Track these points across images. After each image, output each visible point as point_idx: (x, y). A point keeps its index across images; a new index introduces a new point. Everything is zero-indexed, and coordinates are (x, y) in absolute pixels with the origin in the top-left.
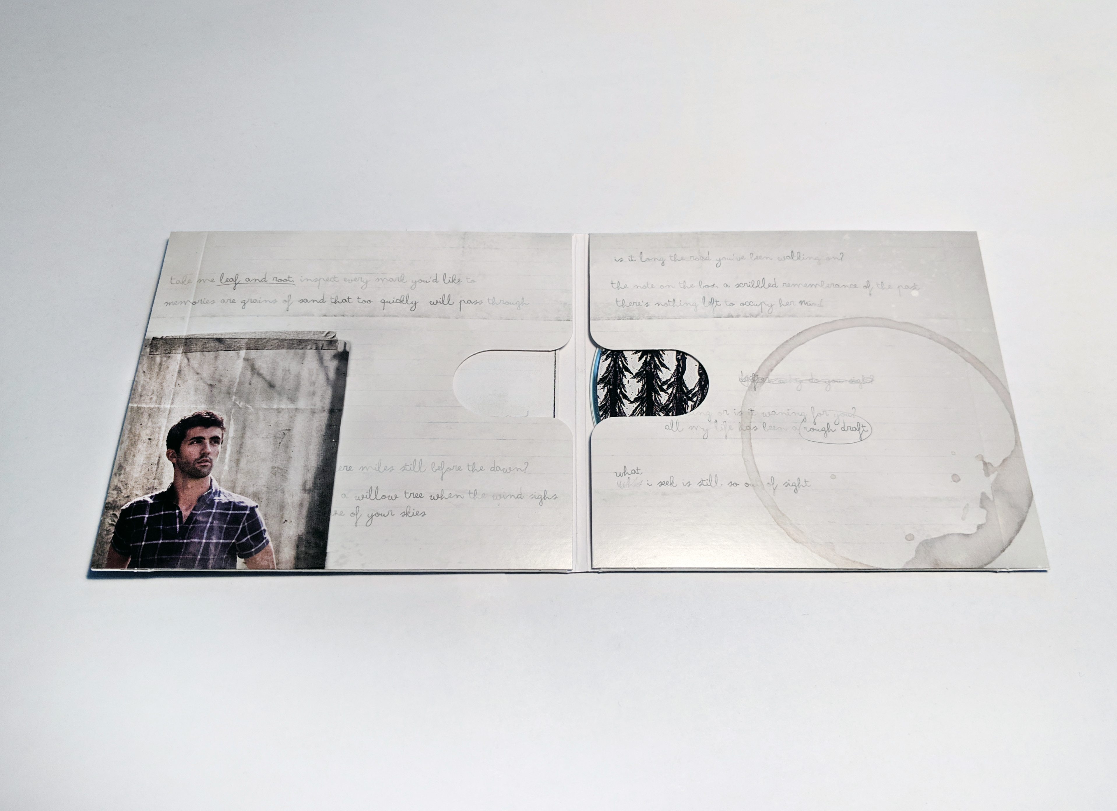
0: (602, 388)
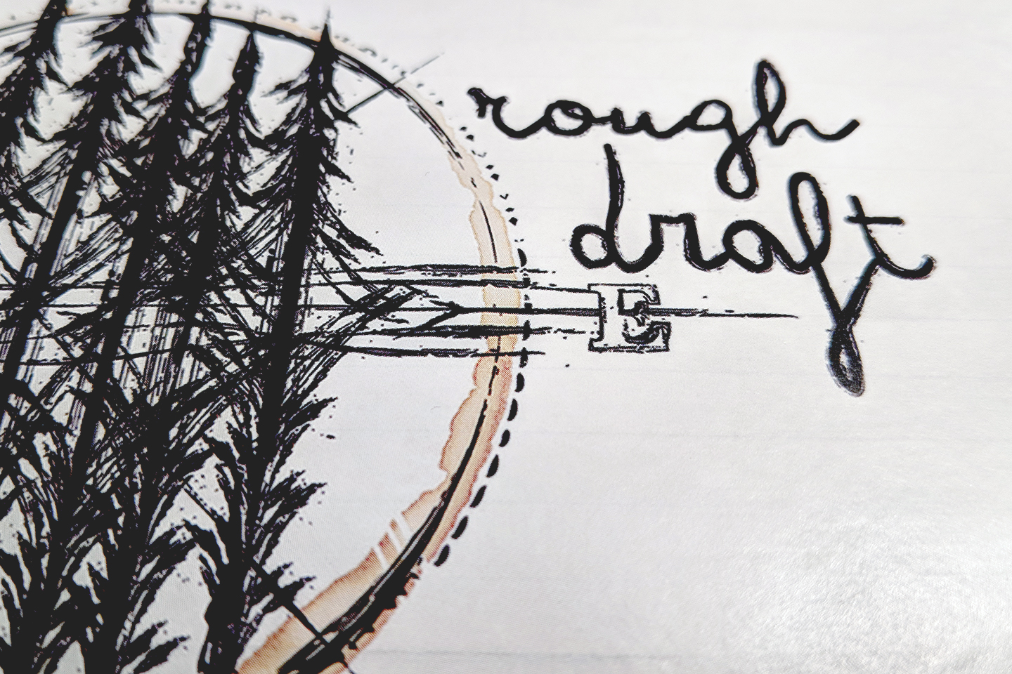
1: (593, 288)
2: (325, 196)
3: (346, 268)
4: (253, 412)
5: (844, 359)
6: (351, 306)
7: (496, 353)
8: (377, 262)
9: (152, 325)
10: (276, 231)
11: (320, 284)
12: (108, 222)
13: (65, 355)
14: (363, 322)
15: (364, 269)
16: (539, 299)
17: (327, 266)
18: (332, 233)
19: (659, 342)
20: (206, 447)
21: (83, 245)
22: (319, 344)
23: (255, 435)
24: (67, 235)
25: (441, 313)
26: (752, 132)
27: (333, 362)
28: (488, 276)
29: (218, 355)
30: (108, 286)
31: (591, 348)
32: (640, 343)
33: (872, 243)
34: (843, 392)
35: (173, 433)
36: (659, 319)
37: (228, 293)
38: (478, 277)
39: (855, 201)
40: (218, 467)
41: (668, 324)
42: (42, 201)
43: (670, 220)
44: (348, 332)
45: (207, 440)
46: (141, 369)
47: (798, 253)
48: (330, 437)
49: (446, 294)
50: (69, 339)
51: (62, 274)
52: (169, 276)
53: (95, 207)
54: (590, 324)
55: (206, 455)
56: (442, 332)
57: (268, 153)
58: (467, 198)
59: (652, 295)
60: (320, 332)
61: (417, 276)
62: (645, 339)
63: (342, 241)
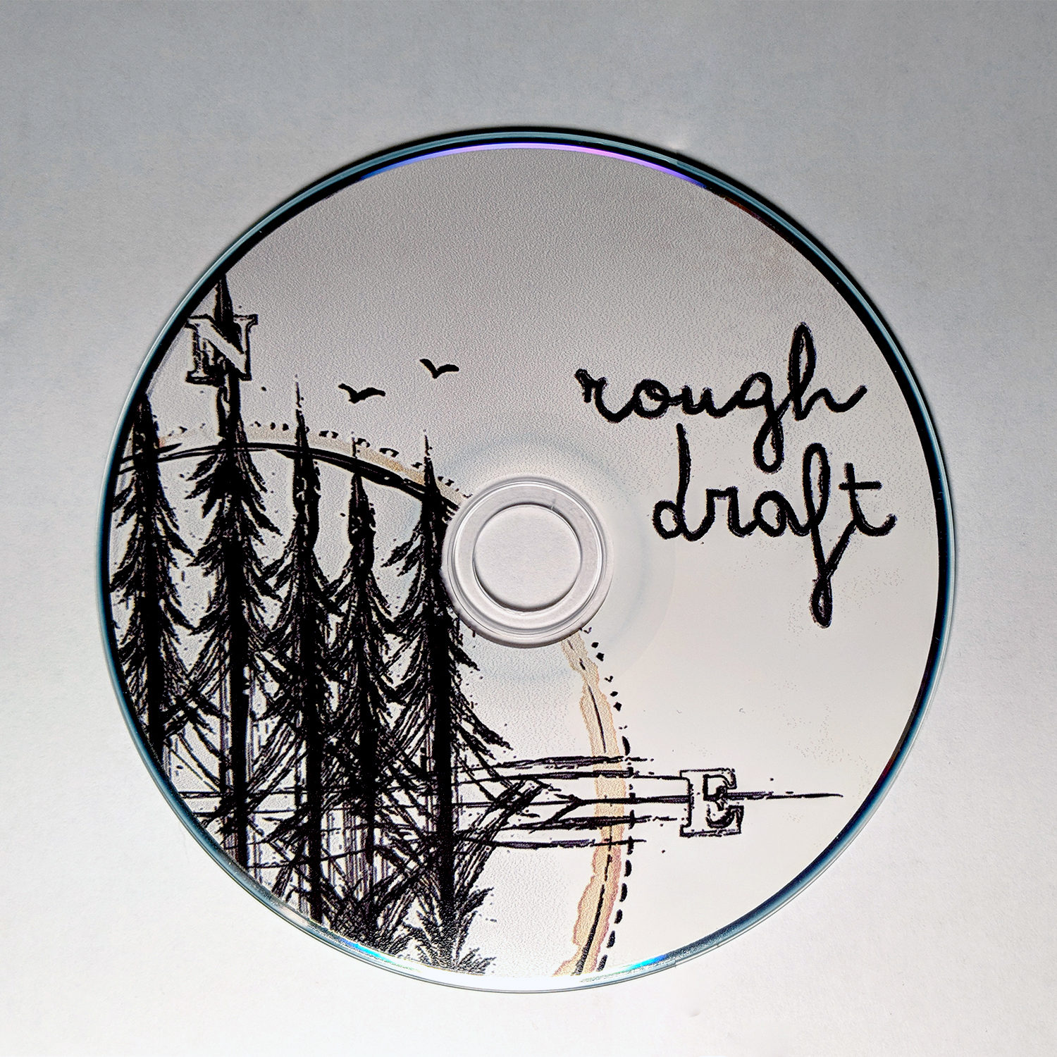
0: (122, 601)
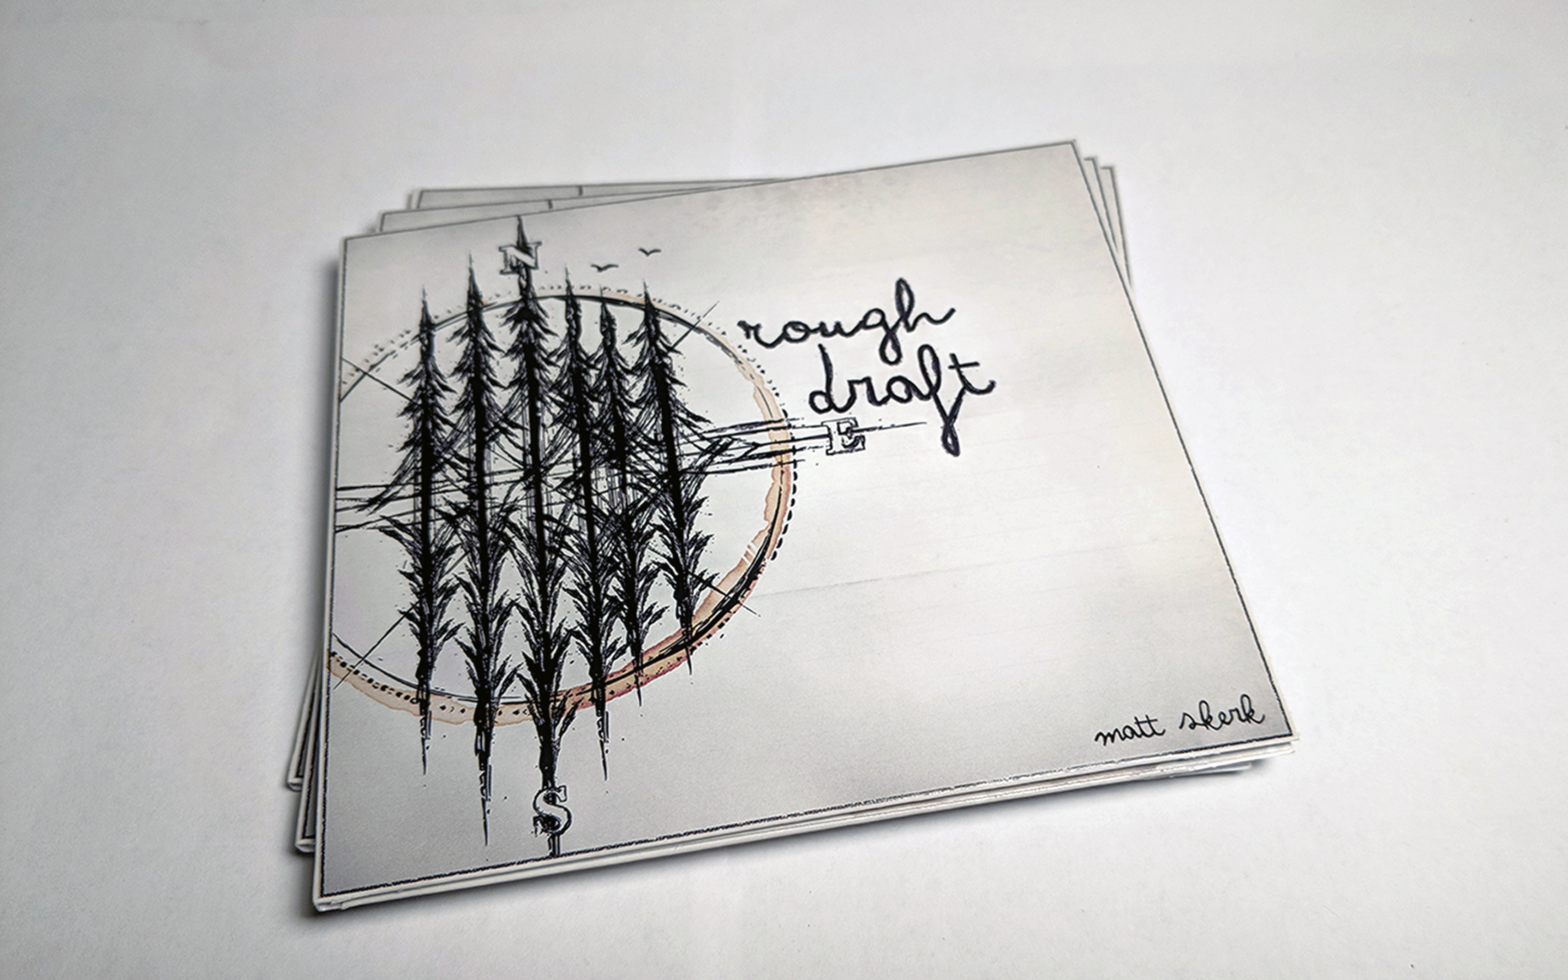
1: (824, 424)
2: (674, 396)
3: (695, 433)
4: (670, 509)
5: (950, 440)
6: (704, 452)
7: (781, 464)
8: (711, 427)
9: (605, 477)
10: (654, 420)
11: (685, 443)
12: (562, 428)
13: (565, 498)
14: (711, 458)
15: (705, 432)
16: (797, 433)
17: (686, 434)
18: (683, 416)
19: (860, 446)
20: (652, 528)
21: (552, 442)
22: (693, 473)
23: (674, 519)
24: (541, 438)
25: (749, 449)
26: (897, 325)
27: (702, 480)
28: (770, 426)
29: (644, 486)
30: (574, 461)
31: (828, 454)
32: (850, 448)
33: (962, 378)
34: (950, 456)
35: (634, 524)
36: (858, 434)
37: (639, 455)
38: (764, 427)
39: (953, 357)
40: (661, 536)
41: (863, 437)
42: (519, 422)
43: (858, 382)
44: (705, 465)
45: (651, 525)
46: (607, 498)
47: (925, 390)
48: (710, 514)
49: (750, 438)
50: (564, 491)
51: (547, 459)
52: (606, 451)
53: (551, 421)
54: (825, 442)
55: (653, 531)
56: (752, 458)
57: (636, 377)
58: (750, 385)
59: (854, 423)
60: (691, 467)
61: (733, 431)
62: (853, 445)
63: (690, 420)
